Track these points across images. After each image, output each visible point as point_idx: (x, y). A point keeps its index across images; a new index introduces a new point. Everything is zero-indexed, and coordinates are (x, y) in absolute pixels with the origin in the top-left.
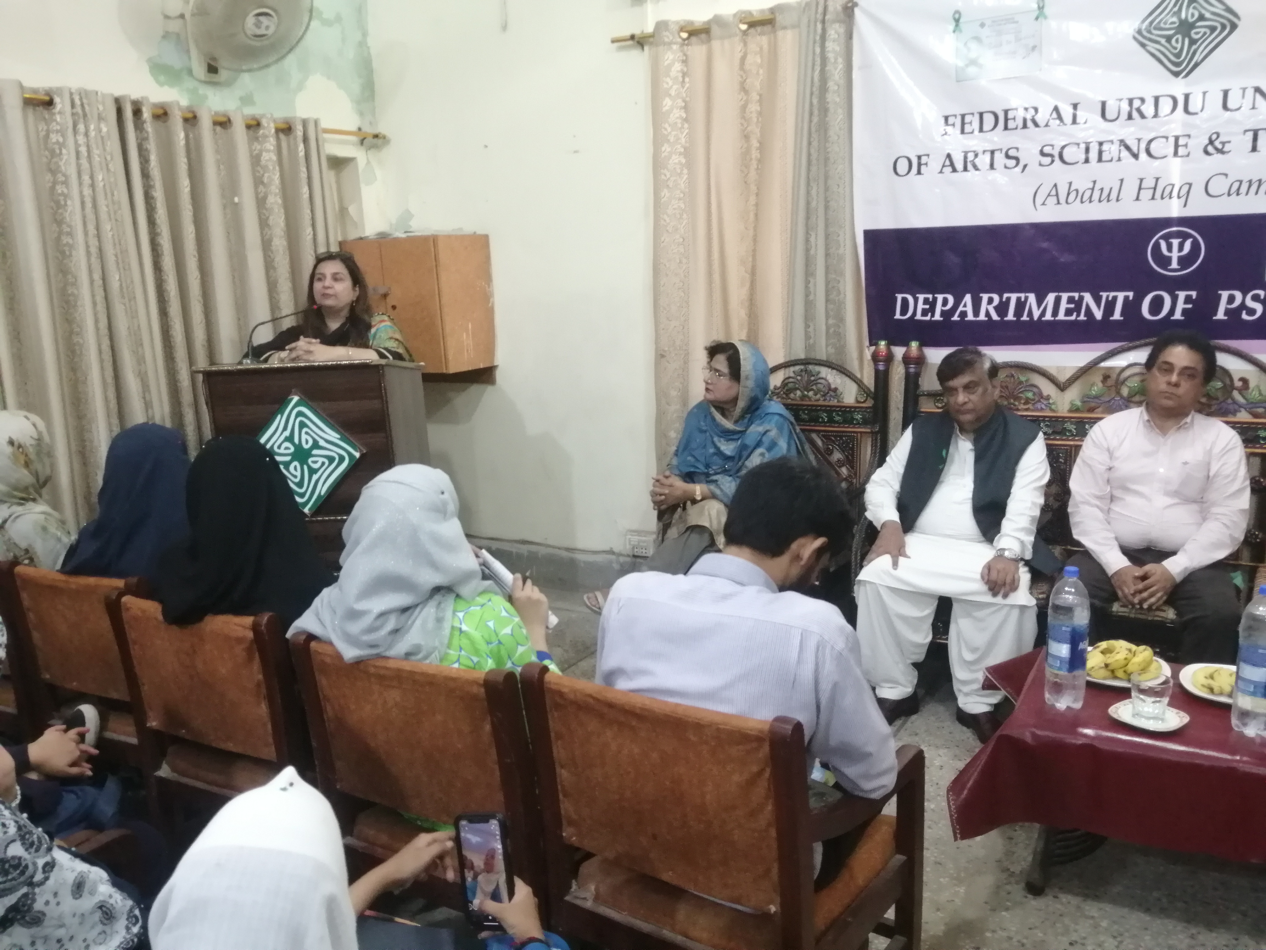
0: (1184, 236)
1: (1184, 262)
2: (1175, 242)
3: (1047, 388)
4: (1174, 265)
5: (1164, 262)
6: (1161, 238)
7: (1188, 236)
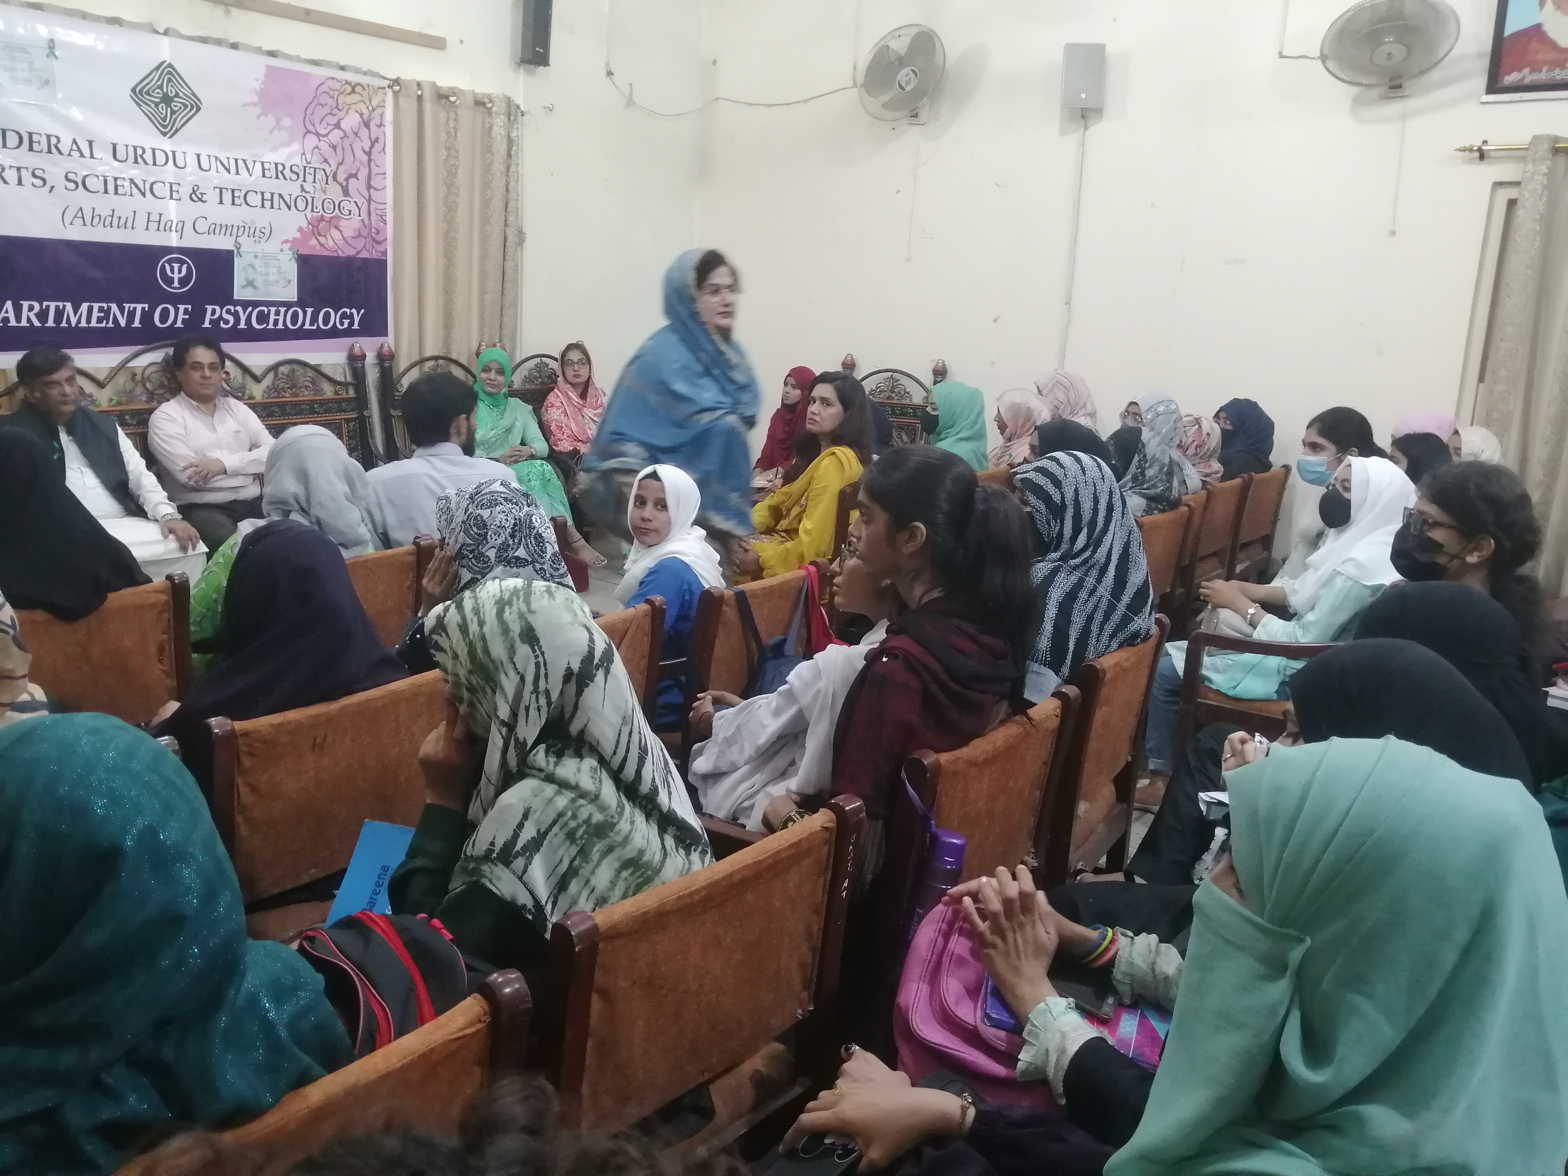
0: (182, 262)
1: (183, 282)
2: (176, 266)
3: (89, 387)
4: (176, 284)
5: (169, 281)
6: (166, 261)
7: (185, 262)
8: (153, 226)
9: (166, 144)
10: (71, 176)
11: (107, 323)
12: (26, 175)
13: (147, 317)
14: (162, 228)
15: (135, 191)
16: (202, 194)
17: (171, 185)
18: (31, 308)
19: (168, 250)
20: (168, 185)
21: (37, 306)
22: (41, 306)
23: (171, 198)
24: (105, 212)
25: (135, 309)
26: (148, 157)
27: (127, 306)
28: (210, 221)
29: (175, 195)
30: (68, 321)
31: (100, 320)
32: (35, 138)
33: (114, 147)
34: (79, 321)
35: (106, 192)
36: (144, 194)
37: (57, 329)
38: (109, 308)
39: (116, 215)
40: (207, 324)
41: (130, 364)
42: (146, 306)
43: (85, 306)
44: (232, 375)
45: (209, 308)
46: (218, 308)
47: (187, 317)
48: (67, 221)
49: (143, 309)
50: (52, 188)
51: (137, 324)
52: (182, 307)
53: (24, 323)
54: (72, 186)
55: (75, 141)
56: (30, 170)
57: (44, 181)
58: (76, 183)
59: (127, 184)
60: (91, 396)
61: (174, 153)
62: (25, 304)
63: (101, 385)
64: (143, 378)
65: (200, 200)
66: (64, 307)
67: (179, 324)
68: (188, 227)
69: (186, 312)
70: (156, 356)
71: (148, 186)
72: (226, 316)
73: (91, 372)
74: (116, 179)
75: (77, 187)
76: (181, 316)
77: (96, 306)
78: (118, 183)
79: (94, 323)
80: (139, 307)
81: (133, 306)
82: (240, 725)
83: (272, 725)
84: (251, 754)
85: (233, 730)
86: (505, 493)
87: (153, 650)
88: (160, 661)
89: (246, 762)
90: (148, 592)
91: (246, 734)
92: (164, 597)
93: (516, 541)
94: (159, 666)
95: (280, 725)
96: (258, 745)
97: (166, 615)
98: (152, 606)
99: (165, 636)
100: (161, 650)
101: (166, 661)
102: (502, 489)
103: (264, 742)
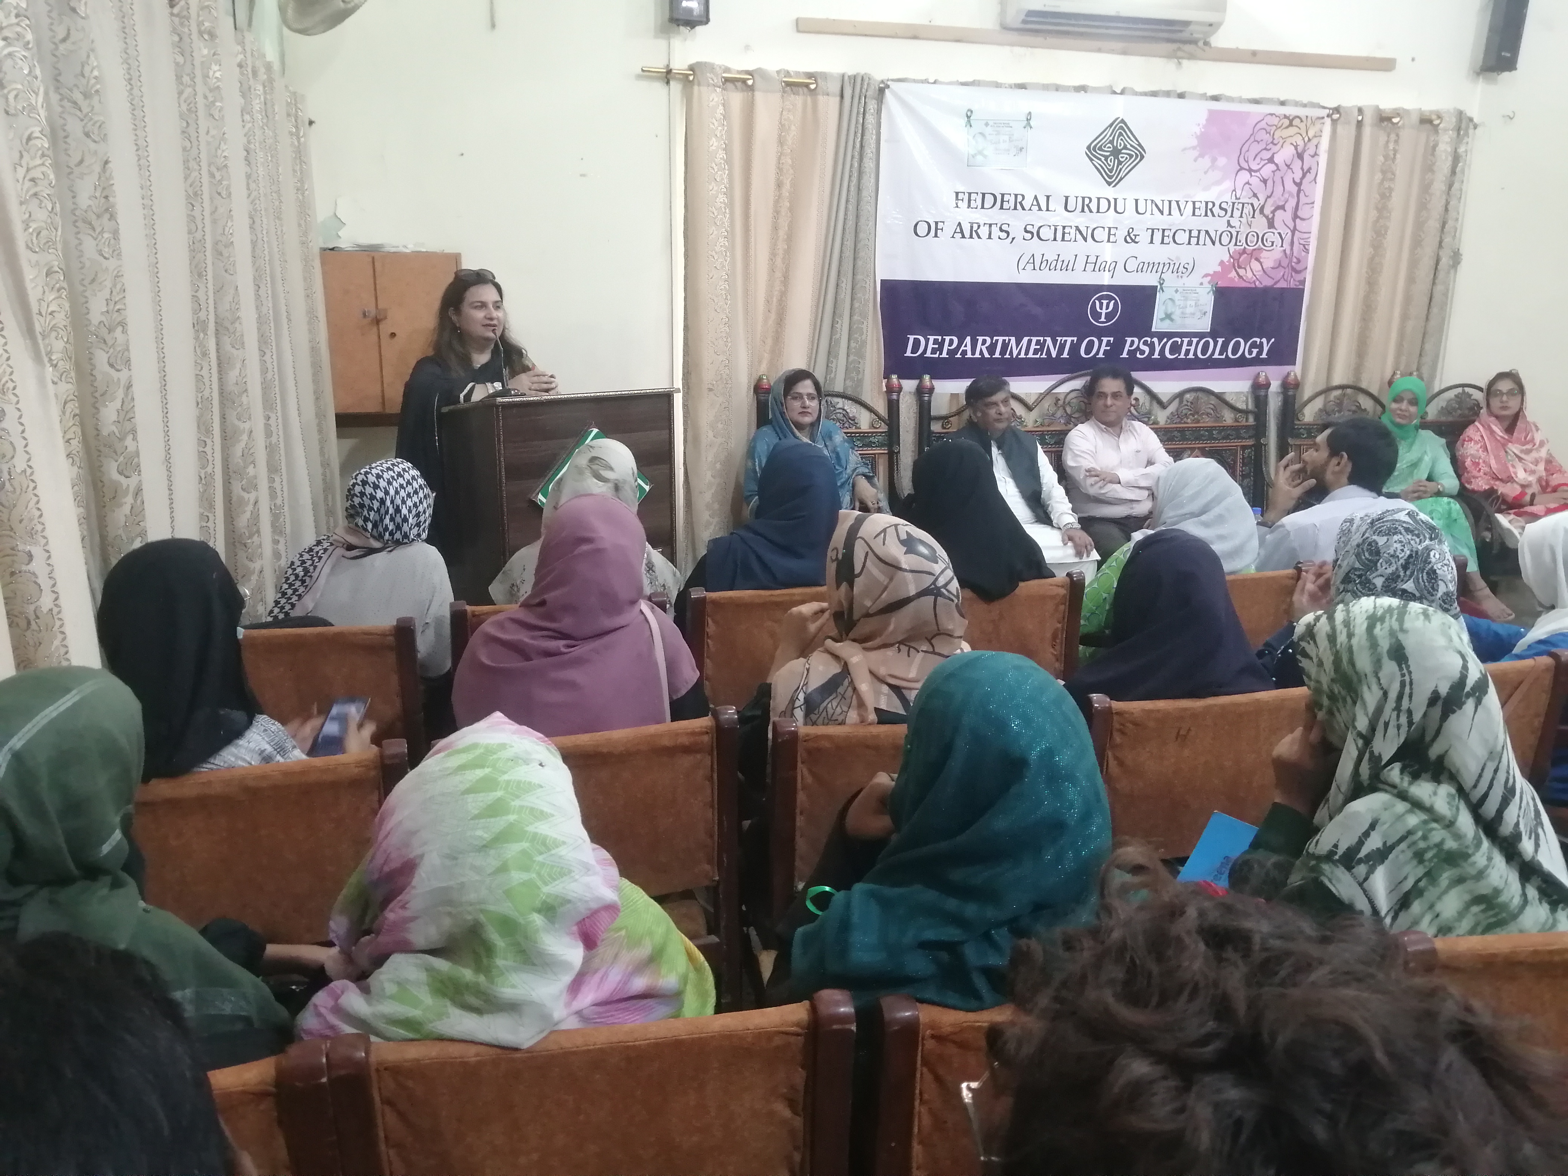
0: (1110, 298)
1: (1109, 316)
2: (1105, 302)
3: (1020, 410)
4: (1103, 319)
5: (1097, 316)
6: (1097, 299)
7: (1112, 298)
8: (1090, 267)
9: (1110, 192)
10: (1029, 228)
11: (1041, 354)
12: (995, 230)
13: (1075, 348)
14: (1097, 269)
15: (1079, 236)
16: (1135, 236)
17: (1110, 229)
18: (984, 342)
19: (1099, 288)
20: (1107, 230)
21: (988, 339)
22: (992, 339)
23: (1109, 241)
24: (1051, 257)
25: (1066, 341)
26: (1094, 206)
27: (1059, 339)
28: (1139, 260)
29: (1112, 238)
30: (1011, 353)
31: (1036, 352)
32: (1006, 198)
33: (1067, 198)
34: (1019, 353)
35: (1055, 239)
36: (1085, 239)
37: (1002, 360)
38: (1045, 341)
39: (1061, 259)
40: (1125, 355)
41: (1055, 391)
42: (1075, 339)
43: (1025, 340)
44: (1141, 402)
45: (1129, 340)
46: (1136, 340)
47: (1108, 348)
48: (1021, 266)
49: (1073, 341)
50: (1013, 239)
51: (1065, 355)
52: (1105, 340)
53: (977, 355)
54: (1029, 236)
55: (1036, 198)
56: (999, 226)
57: (1008, 233)
58: (1032, 233)
59: (1073, 231)
60: (1020, 417)
61: (1116, 200)
62: (980, 339)
63: (1029, 408)
64: (1064, 402)
65: (1133, 241)
66: (1010, 340)
67: (1101, 355)
68: (1120, 266)
69: (1108, 344)
70: (1078, 384)
71: (1090, 232)
72: (1142, 347)
73: (1023, 396)
74: (1064, 227)
75: (1032, 237)
76: (1103, 348)
77: (1034, 339)
78: (1067, 230)
79: (1030, 355)
80: (1069, 339)
81: (1064, 338)
83: (1143, 710)
84: (1122, 732)
86: (1408, 523)
87: (1049, 635)
88: (1053, 646)
89: (1118, 738)
90: (1051, 585)
91: (1120, 714)
92: (1062, 591)
93: (1408, 573)
94: (1052, 650)
95: (1150, 711)
96: (1130, 726)
97: (1062, 607)
98: (1053, 597)
99: (1059, 626)
100: (1054, 637)
101: (1058, 647)
102: (1406, 519)
103: (1135, 724)
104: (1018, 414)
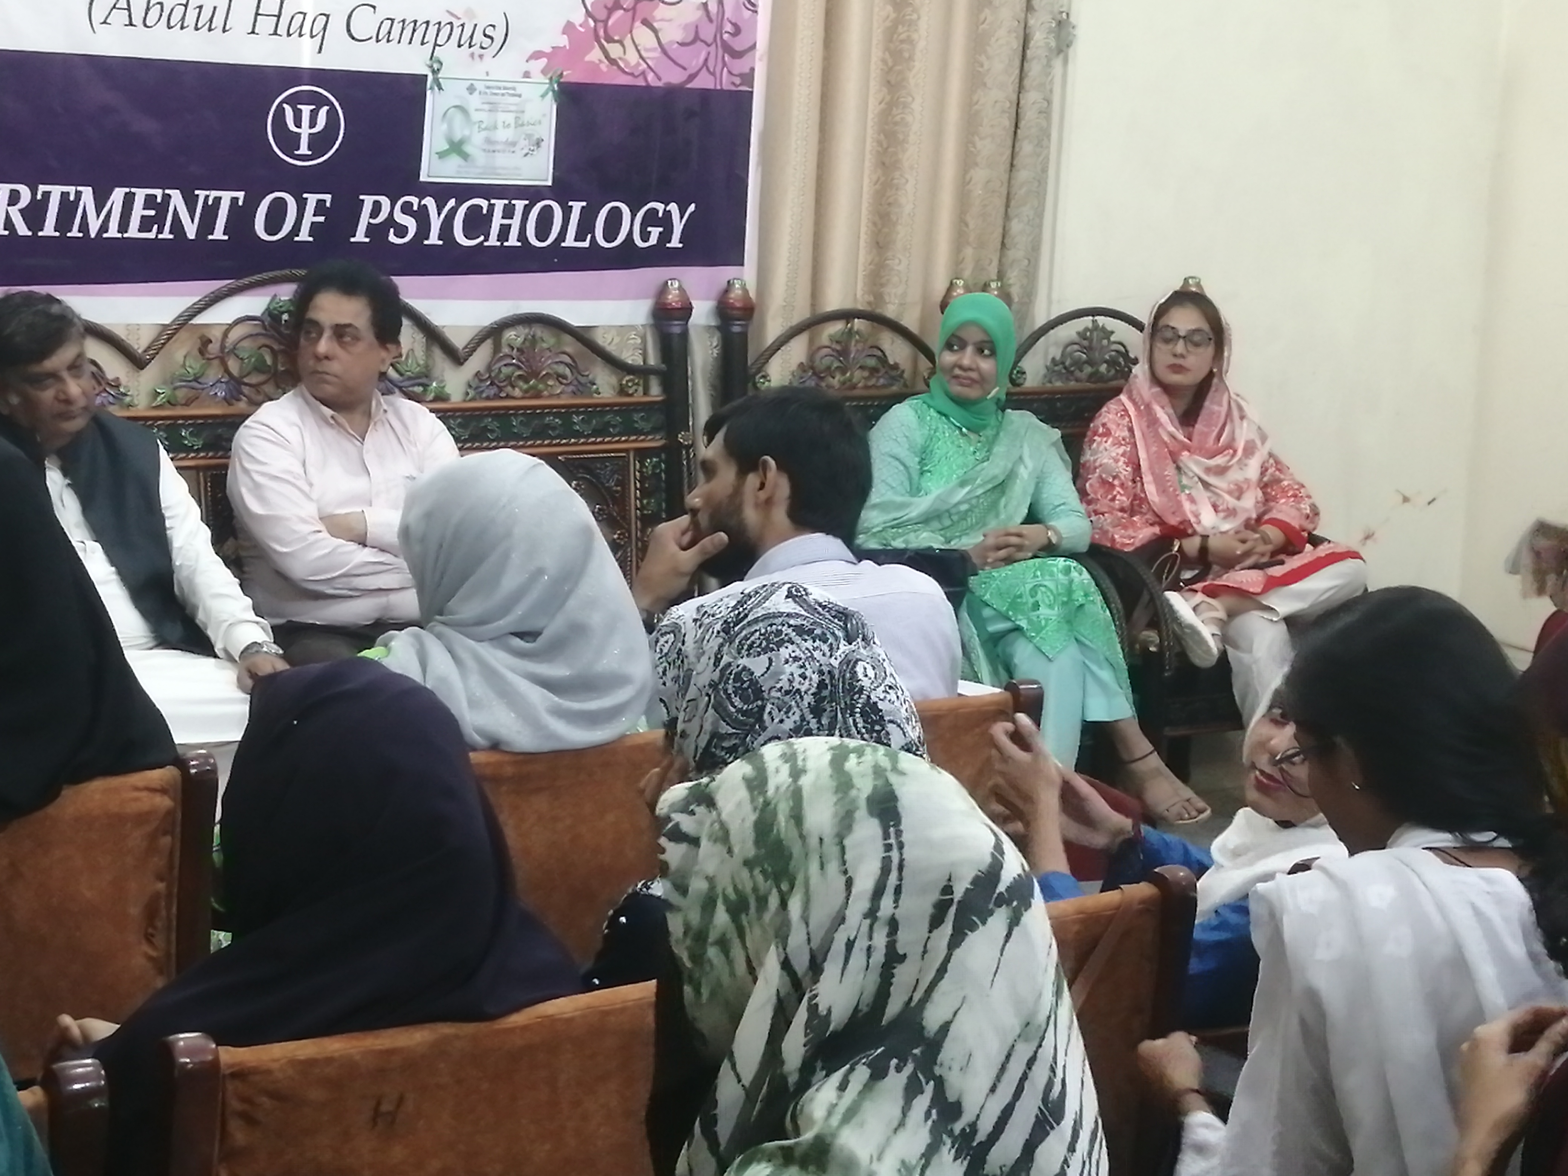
0: (318, 101)
1: (319, 143)
3: (112, 365)
4: (304, 150)
5: (289, 142)
6: (286, 100)
7: (324, 101)
8: (266, 25)
11: (160, 231)
13: (241, 218)
14: (283, 29)
18: (13, 197)
19: (292, 76)
21: (25, 192)
22: (34, 193)
25: (218, 200)
27: (201, 194)
28: (381, 14)
30: (84, 226)
31: (146, 224)
34: (104, 228)
37: (61, 243)
38: (167, 198)
40: (360, 236)
41: (199, 320)
42: (241, 195)
43: (118, 195)
44: (409, 350)
45: (368, 201)
46: (385, 201)
47: (321, 219)
48: (98, 16)
49: (234, 200)
52: (312, 199)
60: (116, 384)
63: (138, 362)
64: (223, 347)
66: (78, 194)
67: (304, 236)
68: (337, 26)
69: (320, 208)
70: (254, 303)
72: (401, 218)
73: (121, 333)
76: (309, 218)
77: (140, 194)
79: (133, 232)
80: (226, 197)
81: (214, 194)
82: (230, 1055)
83: (294, 1063)
84: (249, 1120)
85: (215, 1063)
86: (798, 616)
87: (135, 911)
88: (149, 938)
89: (239, 1135)
90: (137, 789)
91: (241, 1074)
92: (164, 802)
95: (310, 1063)
96: (265, 1101)
98: (141, 818)
99: (161, 886)
100: (151, 913)
101: (159, 940)
102: (790, 607)
103: (276, 1095)
104: (110, 375)
